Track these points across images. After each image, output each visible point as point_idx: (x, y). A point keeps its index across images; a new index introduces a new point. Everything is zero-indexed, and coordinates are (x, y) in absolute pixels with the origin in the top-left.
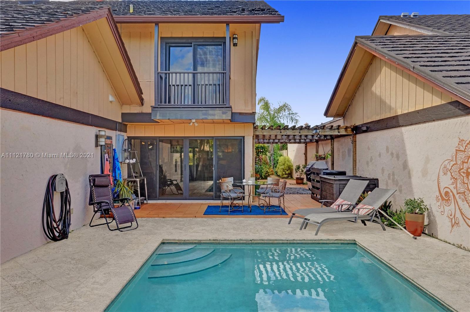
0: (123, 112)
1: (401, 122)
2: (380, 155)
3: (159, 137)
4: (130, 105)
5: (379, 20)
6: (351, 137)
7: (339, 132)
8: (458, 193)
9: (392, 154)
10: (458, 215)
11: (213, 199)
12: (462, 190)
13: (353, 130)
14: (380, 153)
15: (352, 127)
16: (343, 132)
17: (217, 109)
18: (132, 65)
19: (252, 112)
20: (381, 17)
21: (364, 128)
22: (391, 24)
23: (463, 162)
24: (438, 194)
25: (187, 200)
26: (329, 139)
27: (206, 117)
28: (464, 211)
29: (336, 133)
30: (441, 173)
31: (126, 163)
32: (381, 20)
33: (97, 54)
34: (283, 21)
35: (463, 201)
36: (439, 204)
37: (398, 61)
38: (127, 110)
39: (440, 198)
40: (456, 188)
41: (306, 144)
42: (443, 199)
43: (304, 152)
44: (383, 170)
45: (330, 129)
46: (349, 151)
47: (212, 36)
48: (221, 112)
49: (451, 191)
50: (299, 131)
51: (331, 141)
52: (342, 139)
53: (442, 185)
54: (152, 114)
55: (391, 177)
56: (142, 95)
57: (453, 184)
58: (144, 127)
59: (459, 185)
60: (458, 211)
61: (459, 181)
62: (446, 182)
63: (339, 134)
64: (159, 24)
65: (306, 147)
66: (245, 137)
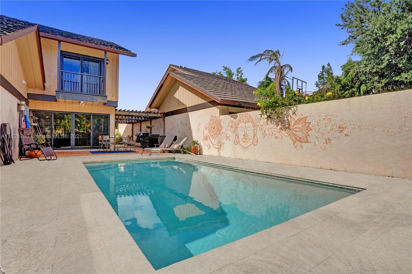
0: (29, 92)
1: (188, 110)
2: (178, 125)
3: (54, 111)
4: (34, 88)
5: (170, 66)
6: (163, 118)
7: (158, 115)
8: (211, 136)
9: (184, 124)
10: (211, 144)
11: (90, 149)
12: (212, 134)
13: (164, 115)
14: (178, 124)
15: (164, 113)
16: (159, 115)
17: (99, 97)
18: (43, 63)
19: (116, 101)
20: (171, 65)
21: (170, 114)
22: (175, 69)
23: (213, 124)
24: (203, 138)
25: (73, 149)
26: (149, 120)
27: (92, 100)
28: (212, 142)
29: (156, 115)
30: (205, 129)
31: (32, 126)
32: (171, 66)
33: (19, 51)
34: (136, 57)
35: (212, 138)
36: (204, 141)
37: (190, 84)
38: (32, 91)
39: (204, 139)
40: (210, 134)
41: (133, 124)
42: (205, 139)
43: (132, 128)
44: (179, 132)
45: (153, 113)
46: (161, 125)
47: (94, 56)
48: (101, 98)
49: (208, 135)
50: (138, 113)
51: (150, 121)
52: (157, 120)
53: (205, 134)
54: (56, 96)
55: (183, 134)
56: (45, 83)
57: (209, 133)
58: (42, 104)
59: (211, 133)
60: (210, 143)
61: (211, 131)
62: (207, 132)
63: (158, 116)
64: (61, 42)
65: (133, 126)
66: (110, 115)
